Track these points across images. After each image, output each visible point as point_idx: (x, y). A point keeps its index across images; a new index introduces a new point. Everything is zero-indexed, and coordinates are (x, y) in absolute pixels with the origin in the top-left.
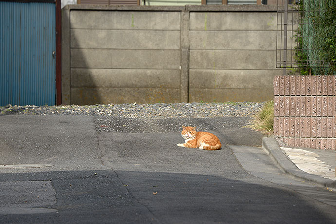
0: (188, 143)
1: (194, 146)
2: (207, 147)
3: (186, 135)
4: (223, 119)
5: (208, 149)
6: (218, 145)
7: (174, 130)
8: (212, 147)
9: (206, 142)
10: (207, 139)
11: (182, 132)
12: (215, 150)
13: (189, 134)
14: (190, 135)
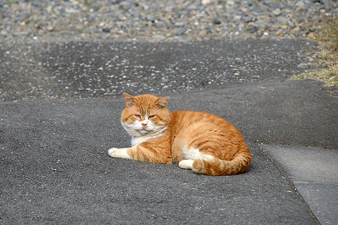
0: (143, 149)
1: (161, 159)
2: (208, 166)
3: (138, 124)
4: (230, 47)
5: (208, 170)
6: (240, 158)
7: (93, 88)
8: (222, 164)
9: (202, 146)
10: (205, 136)
11: (123, 115)
12: (232, 174)
13: (146, 121)
14: (150, 125)
